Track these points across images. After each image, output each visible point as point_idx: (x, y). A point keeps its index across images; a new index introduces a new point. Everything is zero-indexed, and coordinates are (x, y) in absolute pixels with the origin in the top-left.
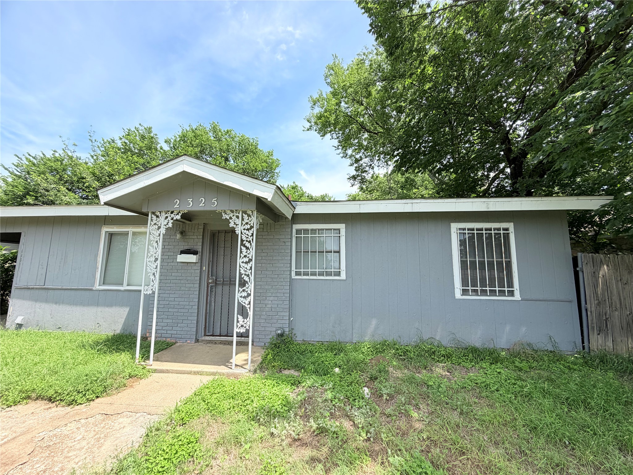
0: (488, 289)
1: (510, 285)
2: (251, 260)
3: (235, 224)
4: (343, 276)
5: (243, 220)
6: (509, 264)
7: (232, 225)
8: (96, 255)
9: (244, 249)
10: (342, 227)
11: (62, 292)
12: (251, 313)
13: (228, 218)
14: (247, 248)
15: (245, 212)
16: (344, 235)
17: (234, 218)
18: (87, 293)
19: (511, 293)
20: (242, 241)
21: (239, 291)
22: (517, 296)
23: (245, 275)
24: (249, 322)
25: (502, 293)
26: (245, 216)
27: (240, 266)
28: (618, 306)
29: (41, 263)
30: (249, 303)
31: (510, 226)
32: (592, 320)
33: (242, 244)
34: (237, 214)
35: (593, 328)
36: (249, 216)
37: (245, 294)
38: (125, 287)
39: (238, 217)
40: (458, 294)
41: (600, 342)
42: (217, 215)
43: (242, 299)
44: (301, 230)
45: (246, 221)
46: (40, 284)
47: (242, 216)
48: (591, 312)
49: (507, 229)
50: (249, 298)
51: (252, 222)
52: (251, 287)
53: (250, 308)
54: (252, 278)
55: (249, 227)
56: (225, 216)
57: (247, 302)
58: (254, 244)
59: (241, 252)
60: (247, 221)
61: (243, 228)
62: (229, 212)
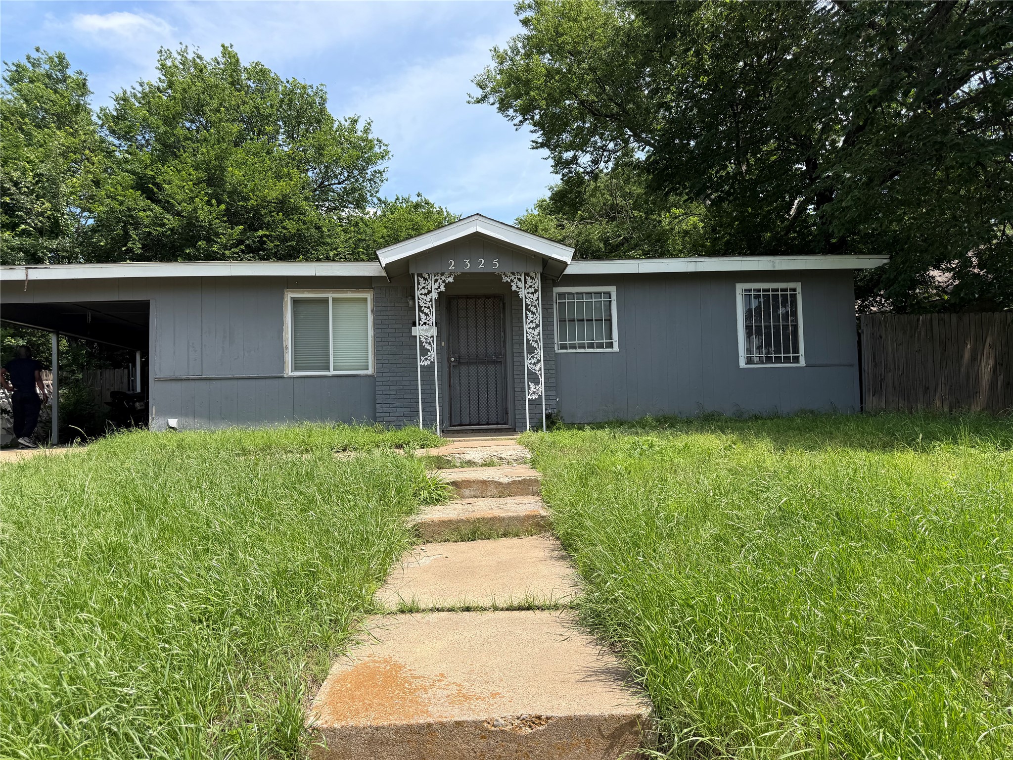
0: (773, 355)
1: (796, 350)
2: (539, 326)
3: (517, 287)
4: (616, 348)
5: (526, 282)
6: (795, 327)
7: (514, 288)
8: (280, 331)
9: (529, 314)
10: (612, 289)
11: (235, 382)
12: (542, 380)
13: (509, 281)
14: (533, 313)
15: (527, 274)
16: (615, 299)
17: (515, 280)
18: (276, 381)
19: (796, 359)
20: (527, 305)
21: (527, 358)
22: (802, 362)
23: (533, 341)
24: (541, 388)
25: (787, 360)
26: (528, 279)
27: (527, 333)
28: (892, 367)
29: (191, 344)
30: (540, 369)
31: (798, 286)
32: (869, 382)
33: (527, 309)
34: (519, 277)
35: (869, 389)
36: (532, 278)
37: (533, 361)
38: (332, 372)
39: (520, 280)
40: (742, 363)
41: (875, 403)
42: (495, 278)
43: (532, 366)
44: (564, 294)
45: (529, 284)
46: (194, 372)
47: (525, 279)
48: (868, 374)
49: (794, 290)
50: (539, 364)
51: (536, 286)
52: (540, 354)
53: (541, 374)
54: (541, 344)
55: (533, 290)
56: (505, 279)
57: (537, 369)
58: (540, 309)
59: (527, 317)
60: (531, 284)
61: (526, 291)
62: (509, 274)
